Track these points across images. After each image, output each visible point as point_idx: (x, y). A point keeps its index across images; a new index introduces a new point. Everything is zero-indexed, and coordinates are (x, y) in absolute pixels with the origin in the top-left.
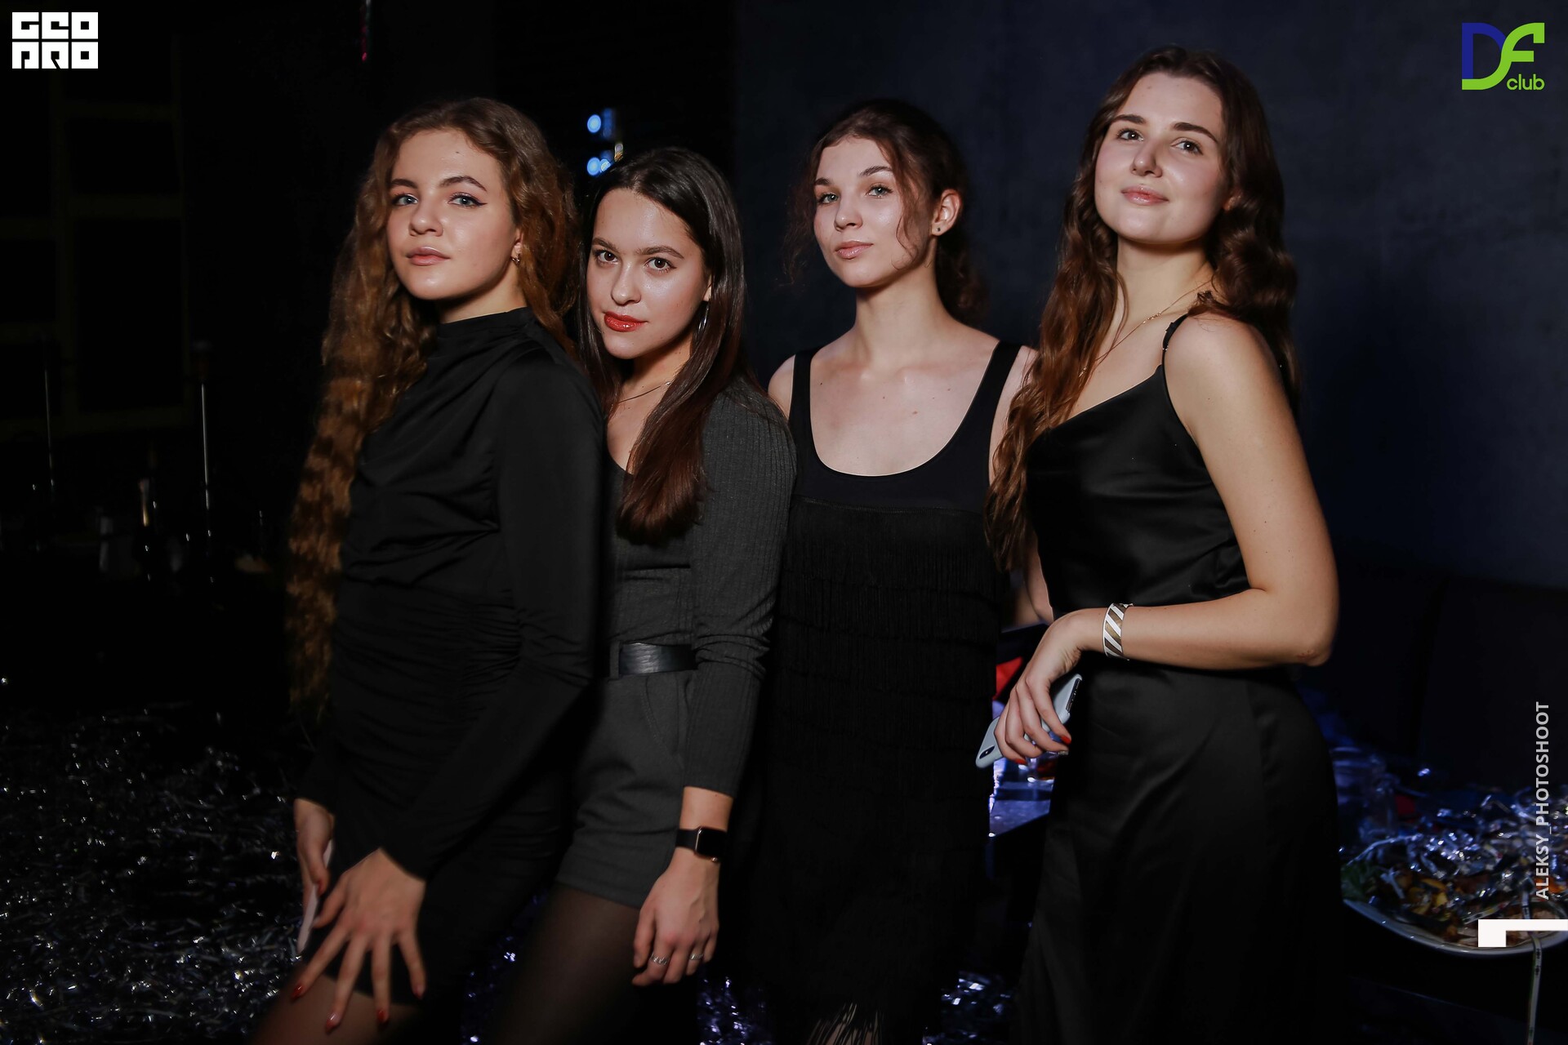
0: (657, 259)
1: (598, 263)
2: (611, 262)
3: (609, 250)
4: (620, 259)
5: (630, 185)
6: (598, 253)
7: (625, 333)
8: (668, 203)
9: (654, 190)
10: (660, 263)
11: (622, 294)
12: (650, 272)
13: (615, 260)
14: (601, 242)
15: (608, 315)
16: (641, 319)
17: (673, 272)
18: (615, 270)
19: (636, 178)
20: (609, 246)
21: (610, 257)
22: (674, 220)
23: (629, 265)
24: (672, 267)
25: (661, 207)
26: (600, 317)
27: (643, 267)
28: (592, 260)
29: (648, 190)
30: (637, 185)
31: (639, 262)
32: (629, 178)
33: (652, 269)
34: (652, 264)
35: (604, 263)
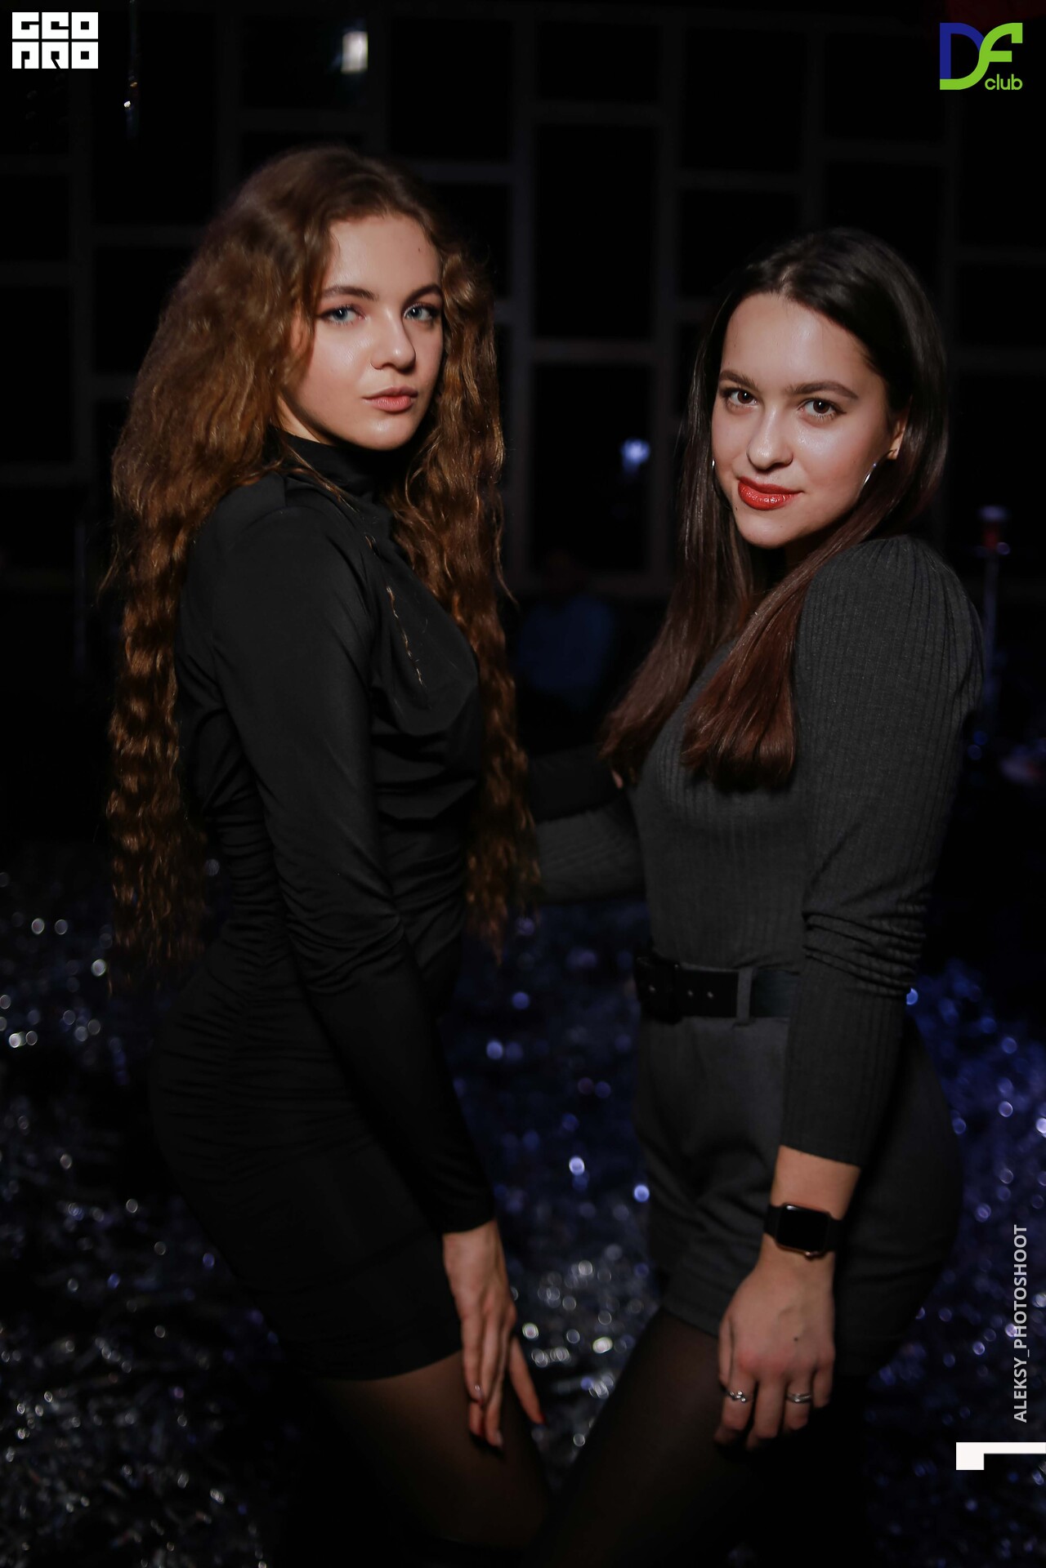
0: (816, 401)
1: (728, 408)
2: (747, 406)
3: (745, 388)
4: (760, 401)
5: (773, 286)
6: (728, 393)
7: (770, 512)
8: (834, 312)
9: (814, 294)
10: (822, 406)
11: (765, 453)
12: (807, 420)
13: (753, 402)
14: (733, 376)
15: (744, 482)
16: (794, 488)
17: (842, 419)
18: (754, 418)
19: (784, 276)
20: (744, 381)
21: (746, 397)
22: (841, 340)
23: (774, 410)
24: (839, 411)
25: (825, 320)
26: (732, 486)
27: (795, 413)
28: (719, 402)
29: (805, 292)
30: (786, 288)
31: (789, 406)
32: (775, 276)
33: (809, 415)
34: (810, 409)
35: (737, 406)
